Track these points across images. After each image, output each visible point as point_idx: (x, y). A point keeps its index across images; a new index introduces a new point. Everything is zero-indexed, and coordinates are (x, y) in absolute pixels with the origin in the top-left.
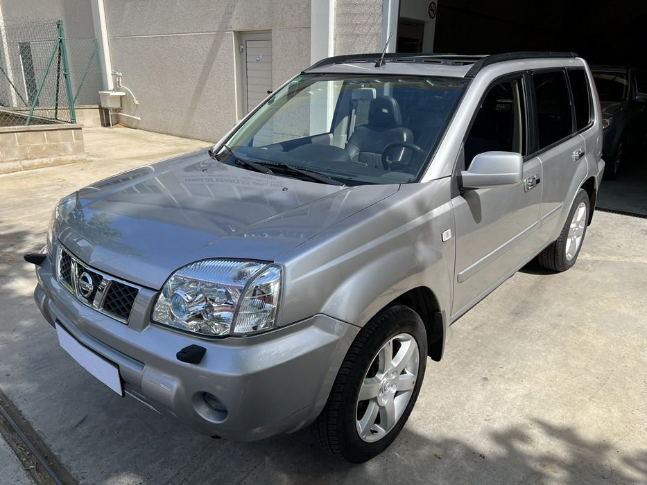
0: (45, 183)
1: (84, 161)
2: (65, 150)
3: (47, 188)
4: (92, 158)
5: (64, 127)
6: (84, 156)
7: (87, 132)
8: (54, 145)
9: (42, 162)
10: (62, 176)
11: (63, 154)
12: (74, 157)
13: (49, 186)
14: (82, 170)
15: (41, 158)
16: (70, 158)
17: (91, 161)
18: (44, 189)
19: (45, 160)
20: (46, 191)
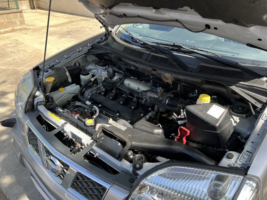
0: (8, 42)
1: (26, 29)
2: (16, 23)
3: (9, 45)
4: (29, 27)
5: (14, 12)
6: (25, 26)
7: (25, 12)
8: (10, 21)
9: (5, 31)
10: (16, 38)
11: (15, 26)
12: (20, 27)
13: (10, 44)
14: (26, 34)
15: (4, 28)
16: (18, 27)
17: (29, 29)
18: (8, 46)
19: (7, 29)
20: (9, 47)
